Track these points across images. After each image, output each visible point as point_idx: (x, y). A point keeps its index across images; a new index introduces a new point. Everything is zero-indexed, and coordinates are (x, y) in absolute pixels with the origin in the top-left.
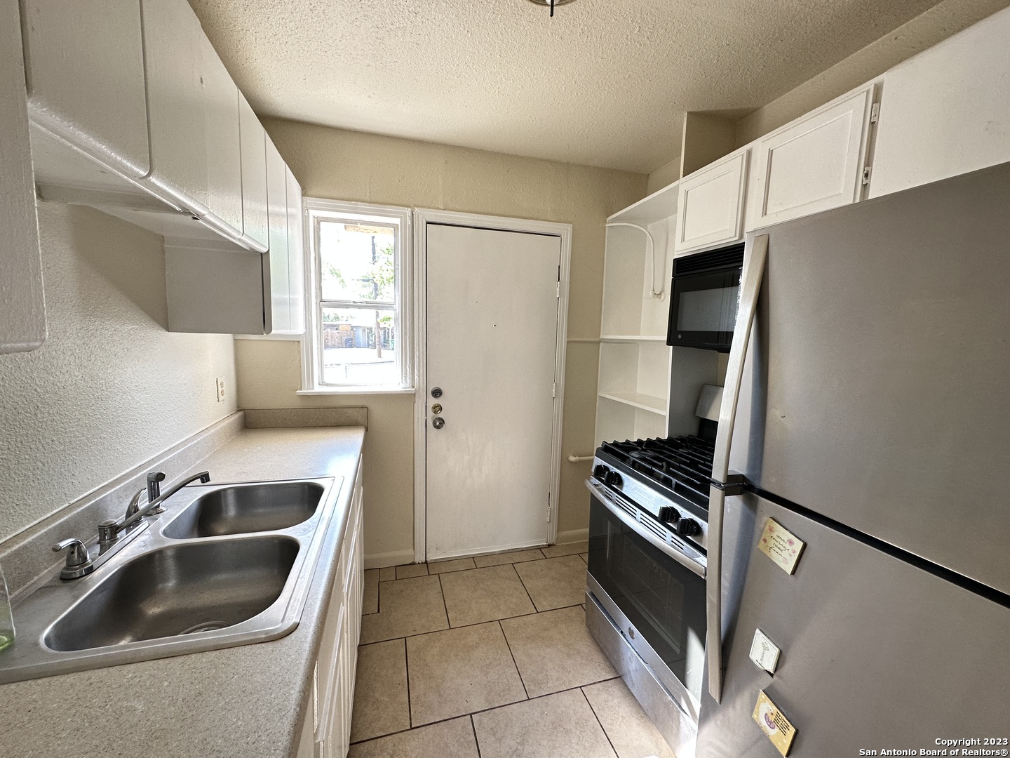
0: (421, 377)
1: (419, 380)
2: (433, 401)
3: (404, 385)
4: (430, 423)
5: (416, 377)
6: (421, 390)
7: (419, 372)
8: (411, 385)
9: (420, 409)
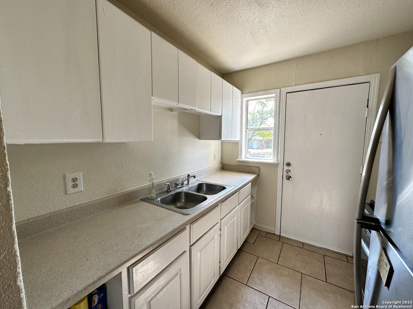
0: (281, 157)
1: (281, 159)
2: (286, 168)
3: (274, 160)
4: (284, 177)
5: (279, 157)
6: (281, 163)
7: (280, 155)
8: (277, 160)
9: (280, 170)
